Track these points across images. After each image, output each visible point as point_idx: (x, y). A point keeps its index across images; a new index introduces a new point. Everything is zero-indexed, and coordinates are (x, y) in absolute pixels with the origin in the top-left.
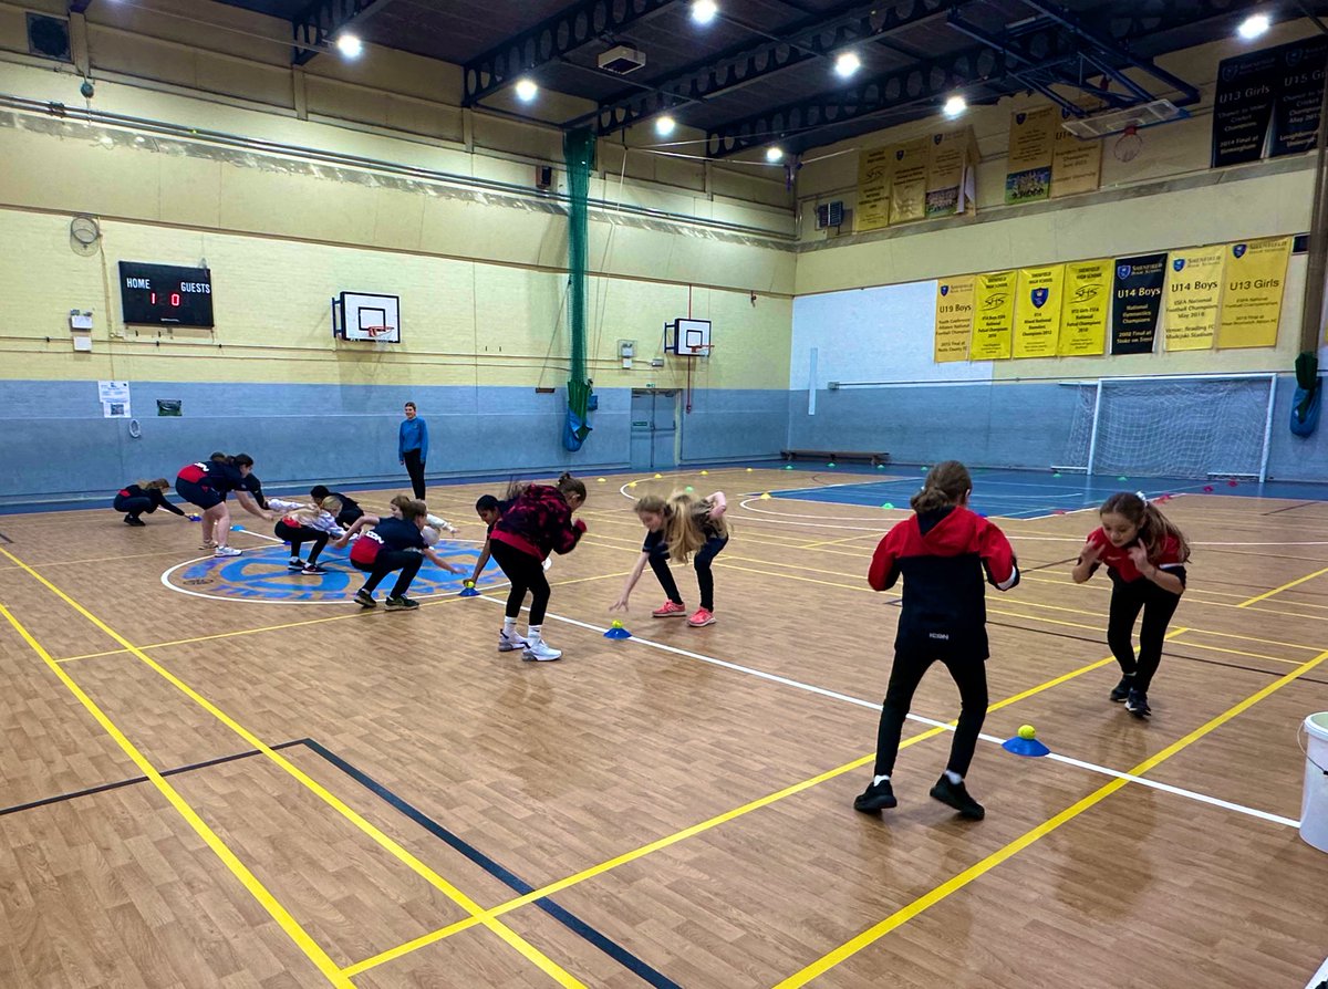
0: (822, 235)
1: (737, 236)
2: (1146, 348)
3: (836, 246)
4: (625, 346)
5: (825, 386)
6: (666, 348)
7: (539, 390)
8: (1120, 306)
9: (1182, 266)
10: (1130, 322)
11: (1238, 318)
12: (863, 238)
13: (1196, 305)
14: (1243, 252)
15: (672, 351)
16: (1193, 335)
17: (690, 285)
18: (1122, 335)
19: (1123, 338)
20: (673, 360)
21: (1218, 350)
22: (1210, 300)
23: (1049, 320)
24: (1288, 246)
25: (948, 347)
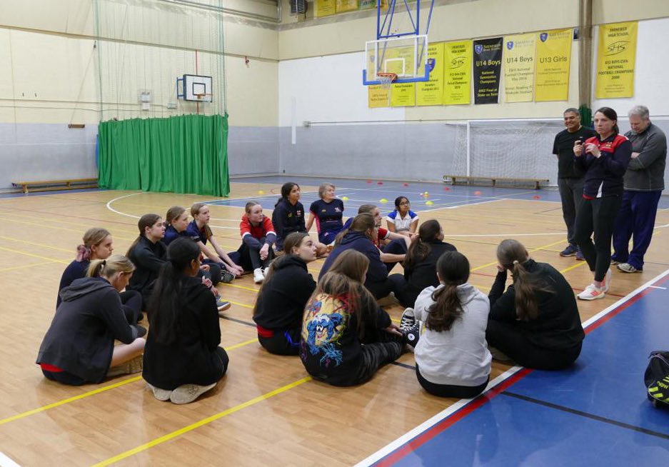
0: (295, 19)
1: (232, 17)
2: (494, 100)
3: (303, 26)
4: (143, 93)
5: (301, 124)
6: (178, 96)
7: (71, 126)
8: (478, 71)
9: (512, 46)
10: (484, 82)
11: (546, 82)
12: (321, 21)
13: (522, 72)
14: (546, 38)
15: (182, 97)
16: (522, 92)
17: (196, 51)
18: (480, 91)
19: (481, 93)
20: (184, 104)
21: (536, 102)
22: (529, 69)
23: (437, 80)
24: (570, 36)
25: (376, 98)
